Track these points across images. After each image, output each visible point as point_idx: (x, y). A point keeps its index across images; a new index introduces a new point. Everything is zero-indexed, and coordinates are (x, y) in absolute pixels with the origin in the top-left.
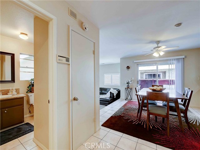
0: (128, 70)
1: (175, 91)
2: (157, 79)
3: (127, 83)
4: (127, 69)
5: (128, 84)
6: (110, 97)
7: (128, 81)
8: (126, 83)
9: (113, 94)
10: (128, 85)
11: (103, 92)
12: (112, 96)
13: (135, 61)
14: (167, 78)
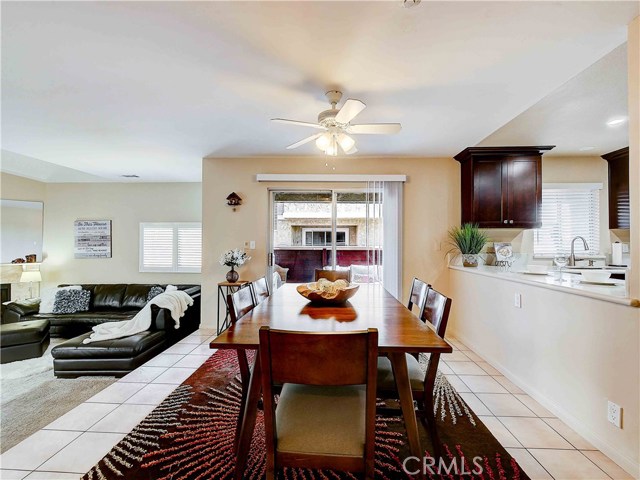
0: (235, 210)
1: (382, 289)
2: (334, 247)
3: (228, 264)
4: (232, 207)
5: (230, 268)
6: (153, 328)
7: (230, 256)
8: (222, 261)
9: (167, 312)
10: (232, 271)
11: (132, 303)
12: (160, 322)
13: (260, 177)
14: (360, 245)
